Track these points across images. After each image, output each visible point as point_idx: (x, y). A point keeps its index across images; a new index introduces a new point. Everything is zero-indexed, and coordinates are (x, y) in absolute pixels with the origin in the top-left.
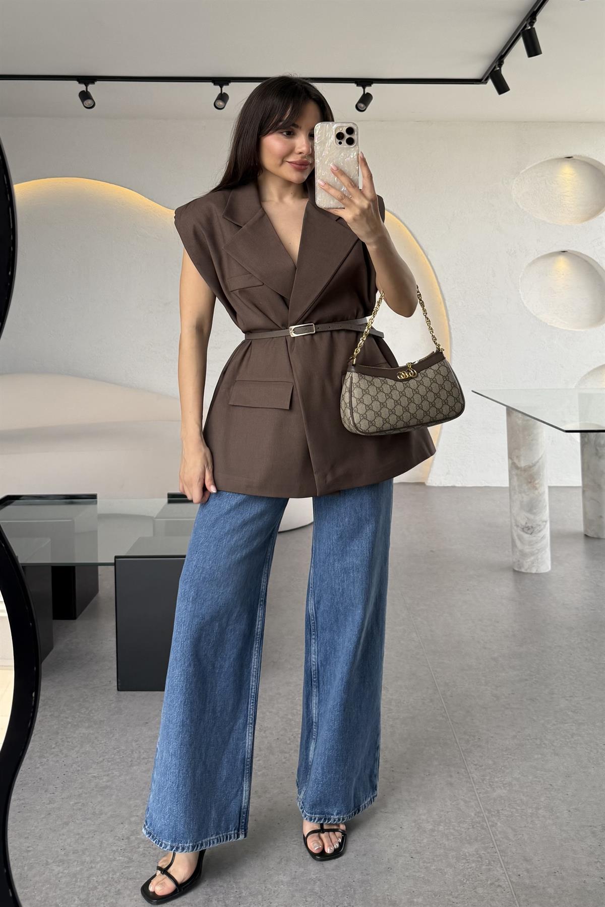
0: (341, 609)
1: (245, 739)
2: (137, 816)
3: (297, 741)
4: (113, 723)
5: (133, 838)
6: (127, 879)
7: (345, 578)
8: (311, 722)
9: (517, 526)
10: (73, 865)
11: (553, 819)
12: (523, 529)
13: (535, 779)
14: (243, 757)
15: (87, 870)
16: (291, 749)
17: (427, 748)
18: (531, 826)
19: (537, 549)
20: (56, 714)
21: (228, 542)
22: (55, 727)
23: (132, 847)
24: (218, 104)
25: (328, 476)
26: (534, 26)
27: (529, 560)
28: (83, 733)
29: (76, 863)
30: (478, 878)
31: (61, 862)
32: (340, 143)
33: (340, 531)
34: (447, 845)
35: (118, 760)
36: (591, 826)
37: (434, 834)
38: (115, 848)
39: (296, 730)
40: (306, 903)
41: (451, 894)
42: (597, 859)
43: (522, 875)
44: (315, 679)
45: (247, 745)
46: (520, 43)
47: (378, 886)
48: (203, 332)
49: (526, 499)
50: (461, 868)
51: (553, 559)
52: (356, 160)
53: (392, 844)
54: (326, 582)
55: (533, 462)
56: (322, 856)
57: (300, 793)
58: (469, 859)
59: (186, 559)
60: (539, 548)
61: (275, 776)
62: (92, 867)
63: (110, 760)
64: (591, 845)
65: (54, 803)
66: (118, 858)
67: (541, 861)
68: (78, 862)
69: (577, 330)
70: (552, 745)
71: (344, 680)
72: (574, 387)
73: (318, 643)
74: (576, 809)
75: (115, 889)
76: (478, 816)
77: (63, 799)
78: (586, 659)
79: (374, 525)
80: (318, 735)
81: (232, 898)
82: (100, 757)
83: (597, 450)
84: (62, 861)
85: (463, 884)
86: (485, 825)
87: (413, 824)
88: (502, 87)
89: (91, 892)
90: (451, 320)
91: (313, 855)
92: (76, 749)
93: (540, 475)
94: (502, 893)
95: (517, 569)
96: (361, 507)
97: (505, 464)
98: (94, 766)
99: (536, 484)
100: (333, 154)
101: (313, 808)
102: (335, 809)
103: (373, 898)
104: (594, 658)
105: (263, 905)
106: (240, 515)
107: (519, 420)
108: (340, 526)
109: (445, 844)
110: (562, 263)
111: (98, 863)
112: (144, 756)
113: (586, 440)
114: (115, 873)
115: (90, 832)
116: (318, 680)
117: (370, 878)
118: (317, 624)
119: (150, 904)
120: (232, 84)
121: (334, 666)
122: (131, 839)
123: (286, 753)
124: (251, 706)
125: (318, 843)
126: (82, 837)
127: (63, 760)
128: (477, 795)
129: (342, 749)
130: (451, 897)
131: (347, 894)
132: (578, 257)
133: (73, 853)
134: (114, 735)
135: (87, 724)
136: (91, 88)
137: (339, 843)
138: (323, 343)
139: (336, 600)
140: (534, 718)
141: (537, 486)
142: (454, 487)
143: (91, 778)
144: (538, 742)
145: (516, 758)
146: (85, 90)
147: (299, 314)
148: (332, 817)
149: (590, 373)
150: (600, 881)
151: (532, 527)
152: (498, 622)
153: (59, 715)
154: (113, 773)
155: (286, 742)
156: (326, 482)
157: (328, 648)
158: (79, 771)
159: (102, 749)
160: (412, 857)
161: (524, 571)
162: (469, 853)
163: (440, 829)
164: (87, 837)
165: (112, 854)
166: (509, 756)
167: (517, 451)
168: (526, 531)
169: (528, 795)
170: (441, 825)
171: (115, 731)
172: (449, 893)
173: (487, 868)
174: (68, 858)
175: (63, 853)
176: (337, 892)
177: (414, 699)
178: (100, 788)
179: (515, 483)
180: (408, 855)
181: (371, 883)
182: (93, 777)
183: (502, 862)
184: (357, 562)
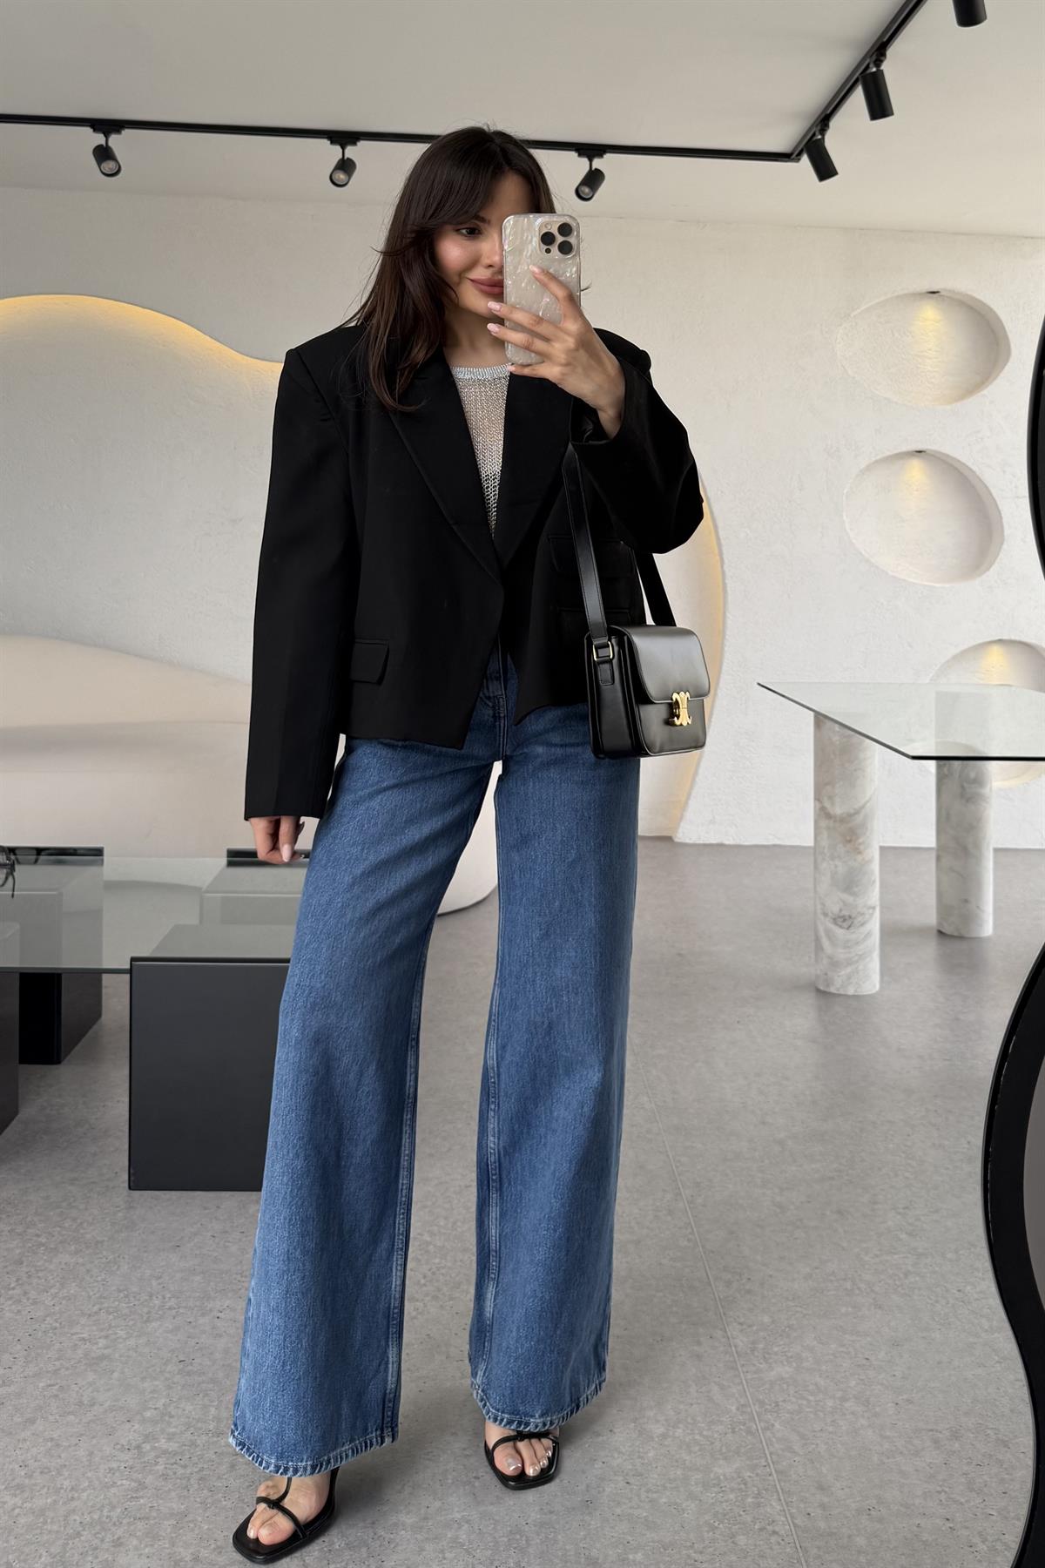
1: (391, 1276)
4: (118, 1246)
5: (147, 1447)
7: (554, 1004)
9: (826, 915)
10: (42, 1494)
11: (868, 1418)
12: (834, 919)
13: (841, 1349)
14: (387, 1305)
15: (65, 1503)
17: (660, 1294)
18: (831, 1429)
19: (857, 955)
20: (20, 1229)
21: (352, 940)
22: (18, 1251)
23: (145, 1462)
24: (337, 177)
26: (882, 68)
27: (843, 973)
28: (66, 1263)
29: (45, 1490)
30: (738, 1518)
31: (18, 1489)
32: (548, 251)
33: (545, 923)
34: (687, 1463)
35: (126, 1311)
36: (932, 1430)
37: (666, 1443)
38: (114, 1465)
40: (445, 1561)
41: (692, 1547)
42: (941, 1486)
43: (812, 1514)
44: (494, 1177)
45: (393, 1286)
46: (858, 96)
47: (568, 1532)
49: (841, 869)
50: (711, 1501)
51: (884, 972)
53: (595, 1460)
54: (520, 1012)
55: (856, 807)
56: (520, 1481)
57: (474, 1375)
58: (725, 1487)
59: (290, 965)
60: (860, 953)
62: (73, 1498)
63: (111, 1310)
64: (931, 1463)
65: (9, 1386)
66: (119, 1483)
67: (847, 1490)
68: (48, 1489)
69: (938, 585)
70: (872, 1291)
72: (927, 681)
73: (499, 1118)
74: (908, 1400)
75: (113, 1536)
76: (743, 1412)
77: (26, 1377)
78: (934, 1144)
81: (316, 1553)
82: (94, 1306)
83: (963, 787)
84: (20, 1487)
85: (713, 1529)
86: (755, 1426)
87: (632, 1426)
88: (825, 170)
89: (70, 1542)
90: (726, 561)
91: (503, 1478)
92: (53, 1291)
93: (867, 829)
94: (779, 1544)
95: (822, 988)
96: (581, 882)
97: (809, 807)
98: (83, 1321)
99: (860, 844)
103: (559, 1553)
104: (946, 1143)
105: (369, 1566)
106: (370, 893)
107: (835, 735)
109: (685, 1460)
110: (916, 472)
111: (84, 1490)
112: (171, 1304)
113: (945, 770)
114: (113, 1508)
115: (72, 1436)
116: (500, 1177)
117: (555, 1517)
120: (362, 144)
122: (144, 1450)
123: (417, 1300)
124: (400, 1219)
125: (514, 1459)
126: (58, 1445)
127: (28, 1309)
128: (743, 1377)
130: (691, 1552)
131: (515, 1546)
132: (944, 461)
133: (41, 1473)
134: (119, 1266)
135: (73, 1248)
136: (116, 142)
137: (549, 1458)
140: (843, 1244)
141: (862, 847)
142: (721, 845)
143: (77, 1342)
144: (848, 1285)
145: (810, 1312)
146: (104, 143)
148: (532, 1420)
149: (957, 659)
150: (944, 1525)
151: (850, 917)
152: (787, 1079)
153: (25, 1231)
154: (116, 1334)
155: (419, 1281)
158: (56, 1328)
159: (99, 1291)
160: (628, 1483)
161: (835, 992)
162: (724, 1475)
163: (677, 1435)
164: (67, 1444)
165: (109, 1475)
166: (799, 1309)
167: (829, 788)
168: (840, 924)
169: (828, 1377)
170: (679, 1428)
171: (122, 1260)
172: (688, 1544)
173: (752, 1502)
174: (33, 1481)
175: (23, 1473)
176: (497, 1542)
177: (640, 1210)
178: (93, 1358)
179: (825, 843)
180: (621, 1478)
181: (557, 1527)
182: (80, 1340)
183: (780, 1491)
184: (574, 978)
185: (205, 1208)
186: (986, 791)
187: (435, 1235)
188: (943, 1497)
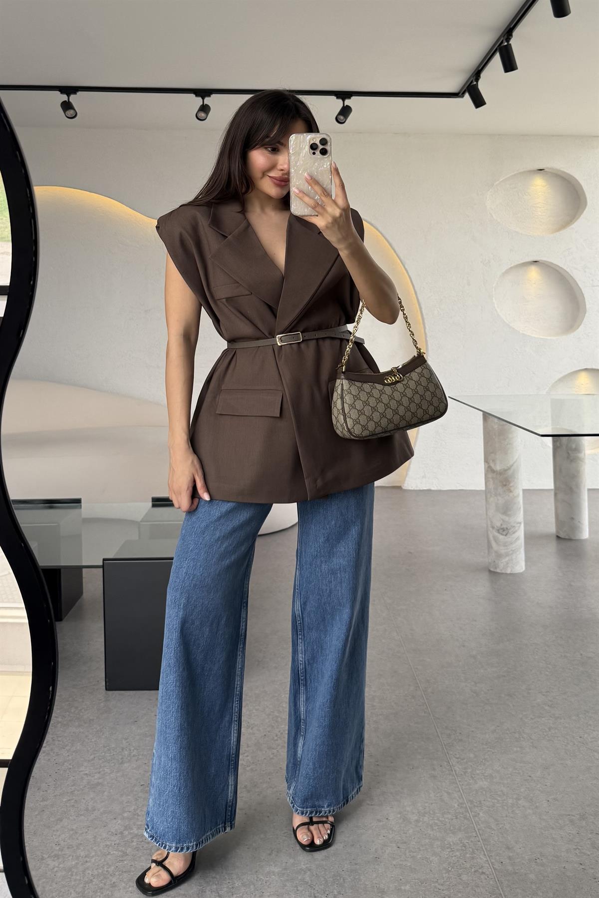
0: (328, 609)
1: (230, 736)
2: (130, 812)
3: (284, 738)
4: (102, 722)
6: (122, 872)
7: (333, 579)
8: (299, 719)
9: (493, 528)
10: (69, 860)
11: (532, 809)
12: (498, 530)
13: (515, 771)
14: (228, 753)
15: (82, 864)
16: (279, 745)
17: (411, 743)
18: (512, 815)
19: (511, 550)
21: (219, 549)
23: (125, 841)
24: (200, 115)
25: (318, 481)
26: (510, 43)
27: (504, 560)
28: (74, 732)
29: (71, 857)
30: (462, 866)
32: (314, 153)
33: (327, 533)
34: (431, 835)
35: (109, 758)
36: (569, 815)
37: (419, 825)
38: (108, 843)
39: (283, 726)
40: (298, 892)
41: (437, 882)
42: (576, 846)
43: (504, 862)
44: (302, 678)
45: (232, 742)
46: (497, 58)
47: (366, 875)
48: (190, 340)
49: (501, 501)
50: (446, 856)
51: (528, 559)
52: (329, 169)
53: (379, 835)
54: (313, 584)
55: (508, 465)
56: (311, 847)
57: (289, 788)
58: (454, 848)
59: (173, 561)
60: (513, 549)
61: (263, 771)
62: (87, 862)
63: (101, 757)
64: (570, 833)
66: (112, 853)
67: (523, 849)
68: (73, 857)
69: (549, 338)
70: (531, 738)
71: (334, 677)
72: (545, 393)
73: (304, 643)
74: (554, 799)
75: (111, 882)
76: (462, 807)
77: (55, 796)
78: (562, 656)
79: (359, 527)
80: (307, 732)
81: (225, 889)
82: (91, 755)
83: (568, 453)
84: (57, 856)
85: (448, 872)
86: (468, 815)
87: (399, 816)
88: (479, 101)
89: (87, 885)
90: (427, 327)
91: (303, 846)
92: (68, 748)
93: (514, 478)
94: (486, 879)
95: (492, 569)
96: (347, 510)
97: (481, 467)
98: (85, 764)
99: (511, 487)
100: (307, 163)
101: (304, 803)
102: (325, 802)
103: (362, 886)
104: (569, 655)
107: (495, 425)
108: (327, 528)
109: (430, 834)
110: (534, 273)
111: (93, 857)
112: (134, 753)
113: (558, 444)
114: (110, 866)
115: (84, 828)
116: (305, 678)
117: (358, 867)
118: (303, 624)
119: (145, 896)
120: (214, 96)
121: (321, 664)
122: (125, 834)
123: (273, 749)
124: (236, 704)
125: (307, 835)
126: (76, 833)
127: (54, 758)
128: (460, 788)
129: (332, 744)
130: (437, 884)
131: (337, 883)
132: (549, 266)
133: (68, 848)
134: (103, 733)
135: (77, 723)
136: (73, 99)
137: (328, 834)
138: (309, 351)
139: (323, 601)
140: (513, 713)
141: (512, 489)
142: (429, 491)
143: (83, 776)
144: (517, 735)
145: (496, 751)
146: (67, 100)
147: (286, 323)
148: (323, 809)
149: (561, 380)
150: (579, 867)
151: (507, 529)
152: (475, 621)
154: (104, 771)
155: (273, 738)
156: (316, 486)
157: (315, 647)
158: (70, 769)
159: (93, 747)
160: (398, 847)
161: (500, 572)
162: (453, 842)
163: (425, 820)
164: (81, 832)
165: (106, 848)
166: (489, 749)
167: (493, 455)
168: (501, 532)
169: (508, 787)
170: (425, 816)
171: (105, 730)
172: (435, 880)
173: (470, 857)
174: (63, 853)
175: (58, 848)
176: (327, 881)
177: (396, 696)
178: (92, 785)
179: (491, 486)
180: (394, 845)
181: (360, 872)
182: (84, 775)
183: (485, 850)
184: (344, 563)
185: (150, 700)
186: (581, 455)
187: (281, 712)
188: (577, 852)
